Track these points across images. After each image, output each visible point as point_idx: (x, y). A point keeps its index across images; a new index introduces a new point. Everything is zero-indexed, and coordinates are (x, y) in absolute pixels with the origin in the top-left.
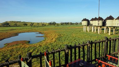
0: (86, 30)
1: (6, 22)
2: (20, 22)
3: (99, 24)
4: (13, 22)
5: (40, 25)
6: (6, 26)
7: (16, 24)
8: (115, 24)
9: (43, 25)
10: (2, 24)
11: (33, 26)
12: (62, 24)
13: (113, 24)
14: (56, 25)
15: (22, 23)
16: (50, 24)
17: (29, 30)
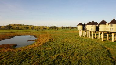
0: (83, 35)
1: (10, 25)
2: (23, 25)
3: (92, 29)
4: (16, 25)
5: (41, 28)
6: (9, 28)
7: (18, 27)
8: (108, 29)
9: (44, 28)
10: (5, 26)
11: (34, 29)
12: (63, 28)
13: (105, 29)
14: (56, 29)
15: (25, 26)
16: (51, 28)
17: (27, 33)
